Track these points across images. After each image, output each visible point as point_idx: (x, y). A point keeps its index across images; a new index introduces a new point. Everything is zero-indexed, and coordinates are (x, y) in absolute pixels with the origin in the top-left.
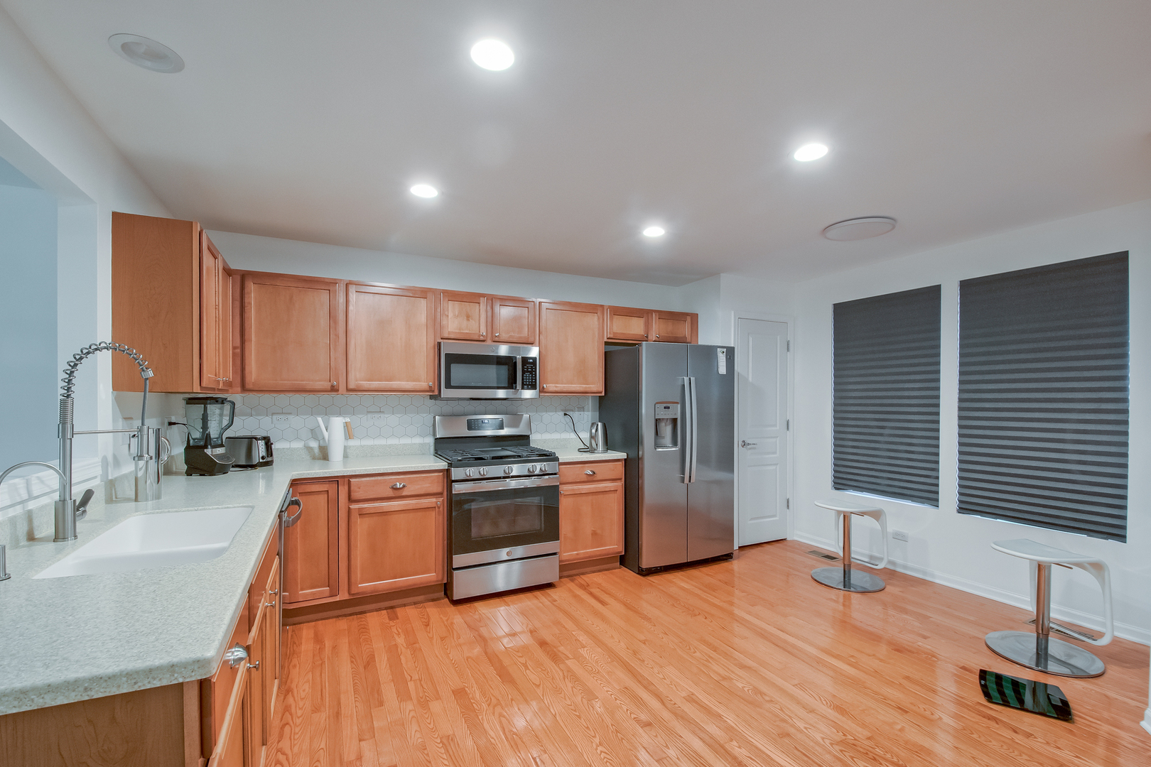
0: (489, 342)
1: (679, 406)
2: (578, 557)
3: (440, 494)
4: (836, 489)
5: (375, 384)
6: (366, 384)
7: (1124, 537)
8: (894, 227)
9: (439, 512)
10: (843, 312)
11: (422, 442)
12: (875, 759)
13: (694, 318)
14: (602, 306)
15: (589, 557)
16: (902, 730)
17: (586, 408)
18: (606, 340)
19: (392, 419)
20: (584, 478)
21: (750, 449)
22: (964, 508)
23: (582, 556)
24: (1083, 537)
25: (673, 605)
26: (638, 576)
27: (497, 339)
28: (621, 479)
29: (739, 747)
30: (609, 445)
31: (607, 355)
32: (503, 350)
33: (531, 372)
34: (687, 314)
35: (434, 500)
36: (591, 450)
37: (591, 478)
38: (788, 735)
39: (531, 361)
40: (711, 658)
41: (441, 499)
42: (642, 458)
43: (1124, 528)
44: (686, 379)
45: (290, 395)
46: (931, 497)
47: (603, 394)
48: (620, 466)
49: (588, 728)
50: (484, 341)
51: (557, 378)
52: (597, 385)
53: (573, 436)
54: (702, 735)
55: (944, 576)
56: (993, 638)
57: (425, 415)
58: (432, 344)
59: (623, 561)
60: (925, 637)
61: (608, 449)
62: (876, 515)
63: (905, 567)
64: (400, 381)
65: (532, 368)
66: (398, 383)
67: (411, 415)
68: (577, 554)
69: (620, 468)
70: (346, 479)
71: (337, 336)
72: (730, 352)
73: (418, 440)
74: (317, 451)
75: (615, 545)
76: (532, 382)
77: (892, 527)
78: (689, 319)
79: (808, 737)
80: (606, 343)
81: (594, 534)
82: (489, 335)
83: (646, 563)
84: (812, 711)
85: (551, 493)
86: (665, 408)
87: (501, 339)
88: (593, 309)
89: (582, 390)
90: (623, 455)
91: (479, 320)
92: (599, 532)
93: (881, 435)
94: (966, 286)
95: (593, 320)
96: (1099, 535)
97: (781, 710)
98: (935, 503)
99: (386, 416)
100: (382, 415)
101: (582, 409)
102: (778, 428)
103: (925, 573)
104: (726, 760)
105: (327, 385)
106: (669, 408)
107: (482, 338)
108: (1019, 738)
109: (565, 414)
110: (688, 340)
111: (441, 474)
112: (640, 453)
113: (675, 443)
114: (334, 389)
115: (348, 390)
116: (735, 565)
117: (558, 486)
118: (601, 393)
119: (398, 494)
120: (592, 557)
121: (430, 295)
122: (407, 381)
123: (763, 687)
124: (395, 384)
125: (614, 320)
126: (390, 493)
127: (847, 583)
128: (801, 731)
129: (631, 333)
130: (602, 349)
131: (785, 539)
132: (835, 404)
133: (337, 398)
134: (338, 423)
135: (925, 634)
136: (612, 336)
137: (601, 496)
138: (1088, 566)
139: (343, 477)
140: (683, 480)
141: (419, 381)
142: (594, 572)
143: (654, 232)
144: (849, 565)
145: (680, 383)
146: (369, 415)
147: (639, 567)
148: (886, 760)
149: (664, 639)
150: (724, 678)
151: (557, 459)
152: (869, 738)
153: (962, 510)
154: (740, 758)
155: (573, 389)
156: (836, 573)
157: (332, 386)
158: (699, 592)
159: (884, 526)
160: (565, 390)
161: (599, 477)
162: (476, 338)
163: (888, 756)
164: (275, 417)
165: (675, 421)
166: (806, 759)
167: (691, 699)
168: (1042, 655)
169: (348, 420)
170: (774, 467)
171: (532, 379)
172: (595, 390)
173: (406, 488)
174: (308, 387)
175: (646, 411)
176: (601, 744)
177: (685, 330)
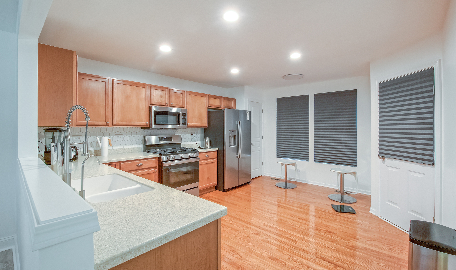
0: (168, 107)
1: (236, 131)
2: (203, 188)
3: (155, 168)
4: (278, 158)
5: (124, 123)
6: (120, 123)
7: (356, 166)
8: (303, 77)
9: (156, 174)
10: (280, 101)
11: (138, 147)
12: (320, 230)
13: (235, 100)
14: (207, 94)
15: (207, 187)
16: (322, 222)
17: (198, 132)
18: (208, 107)
19: (126, 138)
20: (205, 158)
21: (253, 146)
22: (316, 161)
23: (204, 187)
24: (347, 166)
25: (241, 200)
26: (223, 192)
27: (171, 105)
28: (216, 158)
29: (286, 235)
30: (211, 146)
31: (209, 113)
32: (174, 110)
33: (184, 119)
34: (233, 99)
35: (154, 170)
36: (205, 148)
37: (207, 158)
38: (296, 229)
39: (184, 114)
40: (263, 213)
41: (156, 169)
42: (225, 150)
43: (356, 163)
44: (238, 122)
45: (81, 128)
46: (307, 159)
47: (207, 127)
48: (216, 153)
49: (241, 239)
50: (166, 106)
51: (192, 121)
52: (205, 124)
53: (194, 143)
54: (275, 234)
55: (311, 182)
56: (330, 196)
57: (139, 136)
58: (147, 107)
59: (216, 188)
60: (314, 199)
61: (211, 147)
62: (294, 165)
63: (300, 180)
64: (134, 121)
65: (185, 117)
66: (134, 122)
67: (134, 136)
68: (203, 187)
69: (215, 155)
70: (119, 163)
71: (109, 102)
72: (250, 113)
73: (136, 146)
74: (93, 152)
75: (214, 182)
76: (185, 122)
77: (298, 168)
78: (233, 100)
79: (301, 228)
80: (208, 108)
81: (208, 179)
82: (169, 104)
83: (226, 188)
84: (298, 222)
85: (196, 164)
86: (232, 132)
87: (173, 106)
88: (204, 95)
89: (200, 125)
90: (217, 149)
91: (165, 98)
92: (209, 178)
93: (292, 140)
94: (316, 96)
95: (204, 100)
96: (350, 166)
97: (290, 223)
98: (308, 160)
99: (124, 136)
100: (122, 136)
101: (197, 133)
102: (260, 138)
103: (305, 181)
104: (285, 239)
105: (104, 123)
106: (233, 132)
107: (166, 105)
108: (347, 219)
109: (192, 135)
110: (233, 108)
111: (156, 159)
112: (224, 148)
113: (235, 144)
114: (107, 125)
115: (113, 125)
116: (252, 185)
117: (198, 162)
118: (206, 127)
119: (140, 168)
120: (208, 187)
121: (147, 87)
122: (137, 122)
123: (282, 218)
124: (133, 123)
125: (211, 100)
126: (137, 168)
127: (286, 187)
128: (299, 227)
129: (216, 105)
130: (207, 110)
131: (262, 176)
132: (278, 131)
133: (109, 129)
134: (106, 139)
135: (314, 198)
136: (210, 106)
137: (210, 165)
138: (352, 173)
139: (118, 162)
140: (237, 157)
141: (142, 122)
142: (208, 193)
143: (235, 71)
144: (287, 181)
145: (237, 123)
146: (116, 136)
147: (224, 189)
148: (322, 230)
149: (246, 210)
150: (271, 218)
151: (198, 152)
152: (315, 226)
153: (315, 161)
154: (288, 237)
155: (198, 125)
156: (283, 184)
157: (107, 123)
158: (247, 195)
159: (296, 168)
160: (195, 125)
161: (209, 158)
162: (164, 105)
163: (322, 229)
164: (73, 137)
165: (235, 137)
166: (304, 234)
167: (265, 225)
168: (342, 199)
169: (110, 138)
170: (259, 152)
171: (185, 121)
172: (205, 126)
173: (143, 166)
174: (96, 124)
175: (227, 133)
176: (248, 242)
177: (232, 104)
